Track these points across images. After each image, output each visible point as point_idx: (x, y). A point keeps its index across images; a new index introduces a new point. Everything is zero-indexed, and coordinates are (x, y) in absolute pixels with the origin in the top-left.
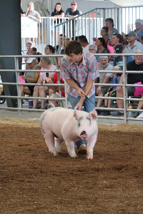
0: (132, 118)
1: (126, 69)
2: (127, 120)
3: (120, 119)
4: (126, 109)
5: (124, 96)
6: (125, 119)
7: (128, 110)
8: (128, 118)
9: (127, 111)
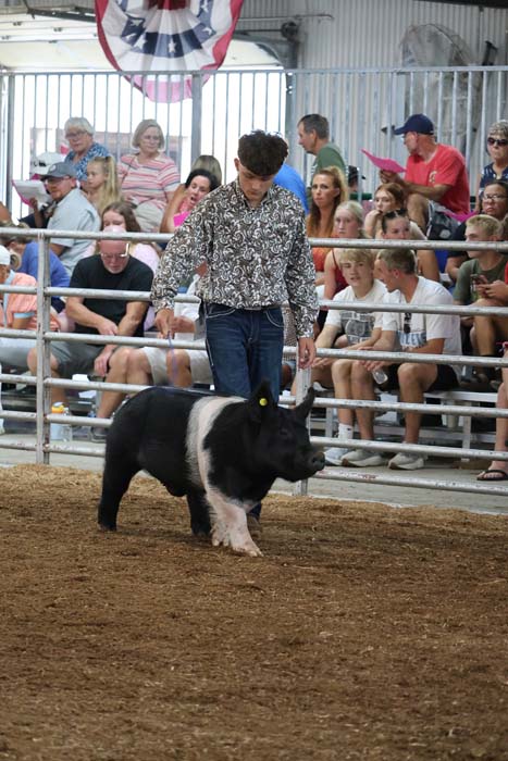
0: (62, 447)
1: (48, 282)
2: (46, 453)
3: (23, 449)
4: (45, 415)
5: (40, 374)
6: (38, 448)
7: (49, 417)
8: (51, 446)
9: (47, 423)
